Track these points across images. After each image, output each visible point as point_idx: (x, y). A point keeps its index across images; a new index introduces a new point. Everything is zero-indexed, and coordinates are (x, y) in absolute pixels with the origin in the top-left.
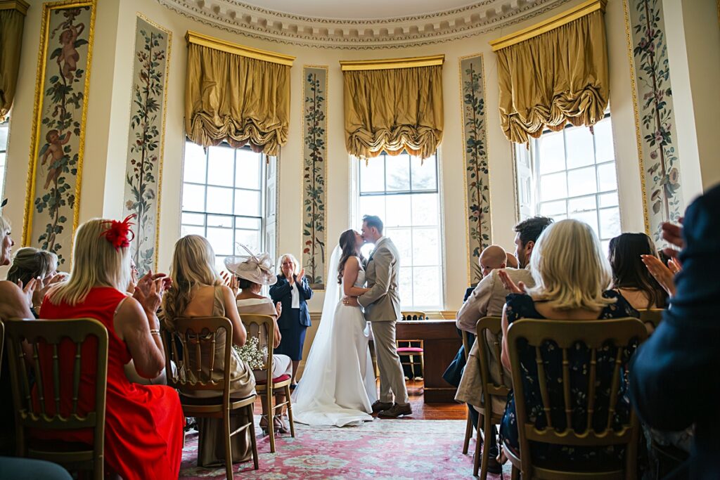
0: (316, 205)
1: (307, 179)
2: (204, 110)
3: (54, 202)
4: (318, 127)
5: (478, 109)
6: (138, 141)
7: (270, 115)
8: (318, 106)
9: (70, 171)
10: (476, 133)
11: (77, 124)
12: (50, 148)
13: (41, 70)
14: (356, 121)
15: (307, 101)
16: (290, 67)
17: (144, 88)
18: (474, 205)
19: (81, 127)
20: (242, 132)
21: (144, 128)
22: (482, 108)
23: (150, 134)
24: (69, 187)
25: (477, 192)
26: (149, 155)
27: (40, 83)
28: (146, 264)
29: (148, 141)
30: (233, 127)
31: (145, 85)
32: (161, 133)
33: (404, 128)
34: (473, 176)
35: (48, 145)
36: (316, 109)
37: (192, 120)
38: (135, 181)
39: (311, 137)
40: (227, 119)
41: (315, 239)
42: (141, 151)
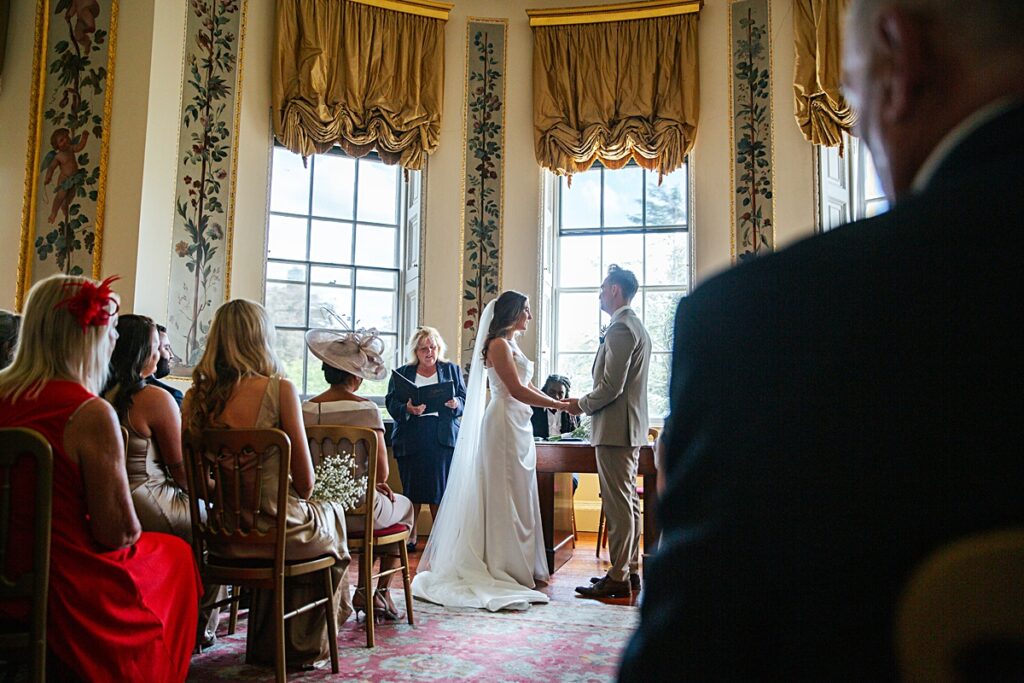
0: (485, 251)
1: (473, 208)
2: (302, 95)
3: (64, 245)
4: (490, 122)
5: (759, 87)
6: (195, 147)
7: (411, 103)
8: (491, 87)
9: (88, 195)
10: (753, 130)
11: (97, 120)
12: (57, 157)
13: (41, 31)
14: (552, 111)
15: (472, 78)
16: (445, 21)
17: (204, 60)
18: (747, 252)
19: (104, 124)
20: (365, 132)
21: (206, 125)
22: (765, 85)
23: (215, 134)
24: (86, 220)
25: (751, 229)
26: (214, 169)
27: (40, 52)
29: (212, 146)
30: (349, 122)
31: (206, 55)
32: (233, 133)
33: (632, 123)
34: (746, 202)
35: (53, 153)
36: (488, 91)
37: (283, 112)
38: (191, 212)
39: (478, 139)
40: (339, 109)
42: (201, 163)
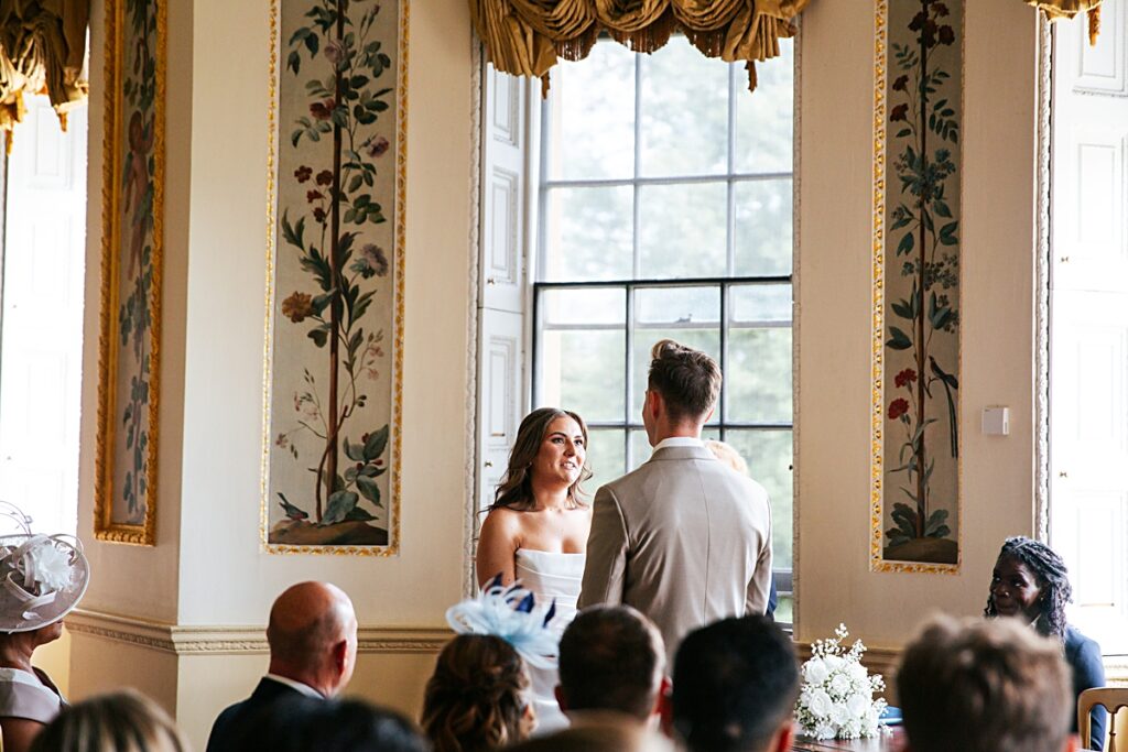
0: (931, 228)
1: (902, 125)
6: (316, 108)
21: (337, 61)
23: (358, 72)
26: (359, 140)
28: (363, 478)
29: (355, 96)
32: (398, 59)
38: (314, 234)
41: (928, 363)
42: (331, 135)
